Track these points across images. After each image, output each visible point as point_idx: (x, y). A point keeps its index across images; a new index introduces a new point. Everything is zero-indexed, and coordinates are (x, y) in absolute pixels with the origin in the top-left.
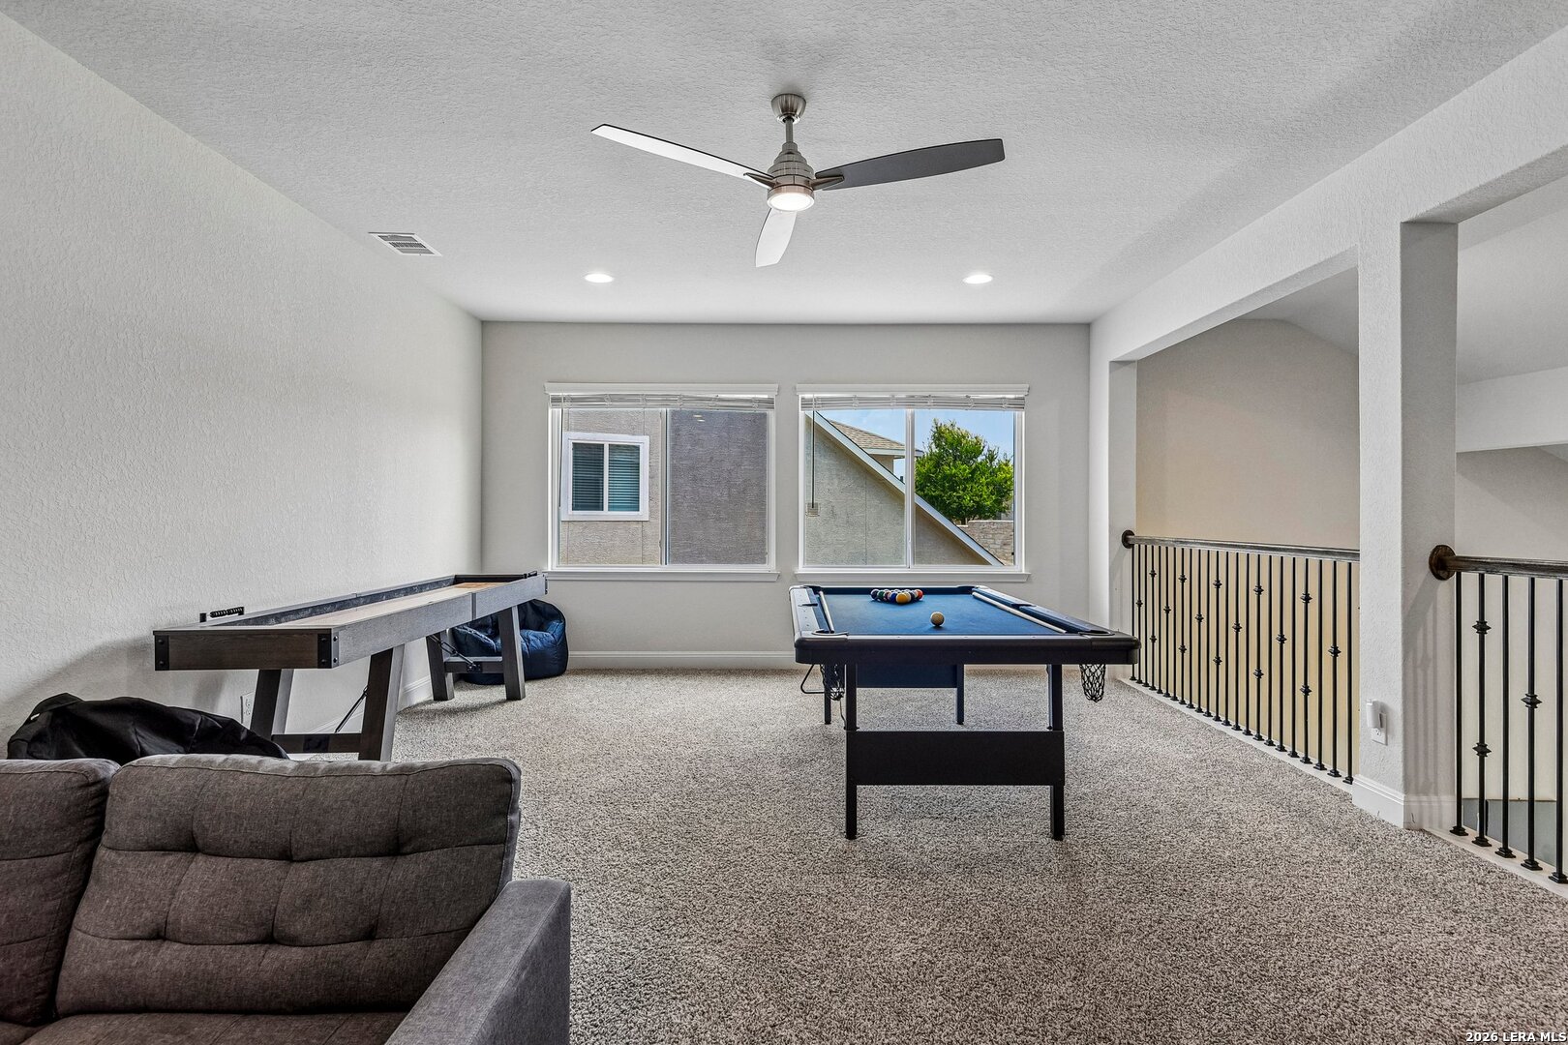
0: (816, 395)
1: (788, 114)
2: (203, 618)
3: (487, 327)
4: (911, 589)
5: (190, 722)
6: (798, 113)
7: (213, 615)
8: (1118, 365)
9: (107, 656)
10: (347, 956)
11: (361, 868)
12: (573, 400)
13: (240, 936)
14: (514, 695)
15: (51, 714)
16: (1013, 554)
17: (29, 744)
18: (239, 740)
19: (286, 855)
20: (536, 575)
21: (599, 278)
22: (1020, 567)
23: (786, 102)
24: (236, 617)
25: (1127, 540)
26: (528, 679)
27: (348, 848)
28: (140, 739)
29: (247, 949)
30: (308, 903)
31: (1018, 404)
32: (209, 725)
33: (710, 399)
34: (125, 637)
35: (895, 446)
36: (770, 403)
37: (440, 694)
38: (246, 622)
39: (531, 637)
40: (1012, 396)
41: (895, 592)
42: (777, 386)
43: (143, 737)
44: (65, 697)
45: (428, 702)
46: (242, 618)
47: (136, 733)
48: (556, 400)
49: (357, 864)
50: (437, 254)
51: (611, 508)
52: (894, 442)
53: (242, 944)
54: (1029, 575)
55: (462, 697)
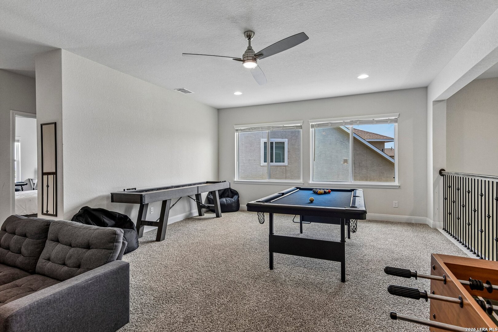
0: (316, 123)
1: (249, 37)
2: (124, 190)
3: (219, 111)
4: (324, 189)
5: (115, 215)
6: (252, 37)
7: (127, 190)
8: (436, 102)
9: (102, 198)
10: (73, 271)
11: (81, 250)
12: (241, 130)
13: (60, 263)
14: (218, 216)
15: (83, 211)
16: (394, 178)
17: (77, 217)
18: (127, 220)
19: (70, 245)
20: (225, 182)
21: (238, 93)
22: (396, 183)
23: (248, 34)
24: (134, 190)
25: (441, 172)
26: (222, 212)
27: (80, 246)
28: (103, 218)
29: (60, 265)
30: (70, 257)
31: (395, 121)
32: (120, 217)
33: (281, 127)
34: (106, 194)
35: (385, 138)
36: (301, 127)
37: (200, 214)
38: (137, 192)
39: (228, 200)
40: (394, 118)
41: (317, 190)
42: (302, 121)
43: (104, 218)
44: (87, 207)
45: (197, 216)
46: (136, 191)
47: (103, 217)
48: (237, 130)
49: (80, 249)
50: (193, 92)
51: (276, 162)
52: (385, 136)
53: (59, 264)
54: (400, 186)
55: (206, 215)
